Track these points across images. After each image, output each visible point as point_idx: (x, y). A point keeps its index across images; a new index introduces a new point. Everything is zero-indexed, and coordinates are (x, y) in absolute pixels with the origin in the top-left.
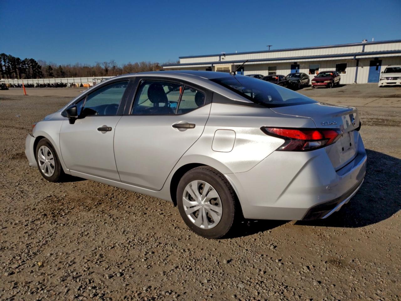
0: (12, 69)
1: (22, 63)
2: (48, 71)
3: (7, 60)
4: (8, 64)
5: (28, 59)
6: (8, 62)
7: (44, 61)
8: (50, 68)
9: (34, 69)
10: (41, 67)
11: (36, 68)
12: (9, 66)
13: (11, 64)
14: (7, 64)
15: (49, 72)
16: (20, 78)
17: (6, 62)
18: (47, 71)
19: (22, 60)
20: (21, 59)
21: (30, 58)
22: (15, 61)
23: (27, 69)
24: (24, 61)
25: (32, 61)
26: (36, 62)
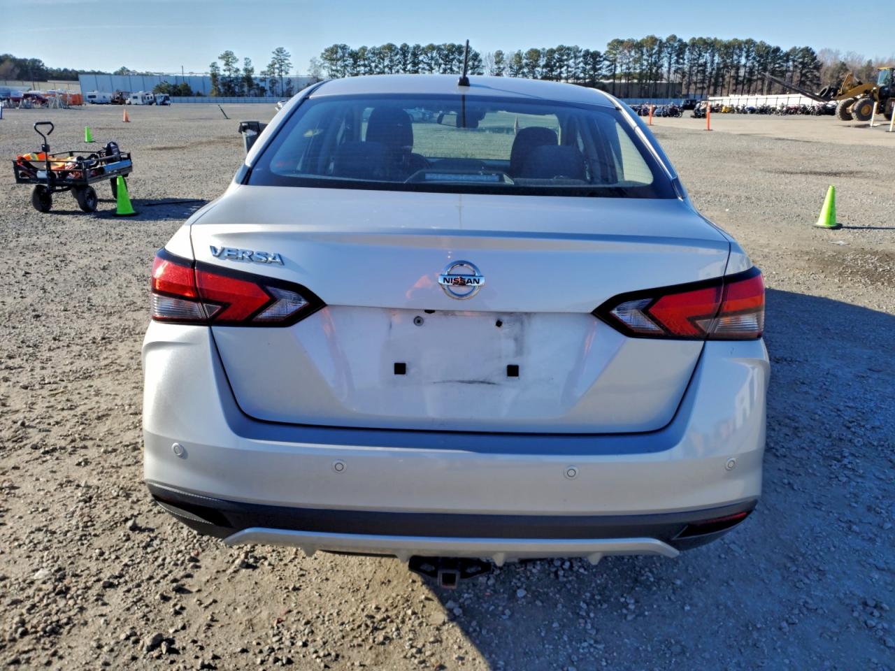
0: (756, 73)
1: (781, 58)
2: (837, 75)
3: (753, 53)
4: (753, 63)
5: (797, 48)
6: (754, 58)
7: (834, 51)
8: (842, 68)
9: (804, 72)
10: (822, 65)
11: (809, 68)
12: (754, 66)
13: (758, 62)
14: (751, 61)
15: (838, 77)
16: (769, 92)
17: (750, 58)
18: (832, 76)
19: (784, 51)
20: (782, 49)
21: (803, 46)
22: (768, 55)
23: (789, 71)
24: (787, 55)
25: (808, 52)
26: (813, 53)
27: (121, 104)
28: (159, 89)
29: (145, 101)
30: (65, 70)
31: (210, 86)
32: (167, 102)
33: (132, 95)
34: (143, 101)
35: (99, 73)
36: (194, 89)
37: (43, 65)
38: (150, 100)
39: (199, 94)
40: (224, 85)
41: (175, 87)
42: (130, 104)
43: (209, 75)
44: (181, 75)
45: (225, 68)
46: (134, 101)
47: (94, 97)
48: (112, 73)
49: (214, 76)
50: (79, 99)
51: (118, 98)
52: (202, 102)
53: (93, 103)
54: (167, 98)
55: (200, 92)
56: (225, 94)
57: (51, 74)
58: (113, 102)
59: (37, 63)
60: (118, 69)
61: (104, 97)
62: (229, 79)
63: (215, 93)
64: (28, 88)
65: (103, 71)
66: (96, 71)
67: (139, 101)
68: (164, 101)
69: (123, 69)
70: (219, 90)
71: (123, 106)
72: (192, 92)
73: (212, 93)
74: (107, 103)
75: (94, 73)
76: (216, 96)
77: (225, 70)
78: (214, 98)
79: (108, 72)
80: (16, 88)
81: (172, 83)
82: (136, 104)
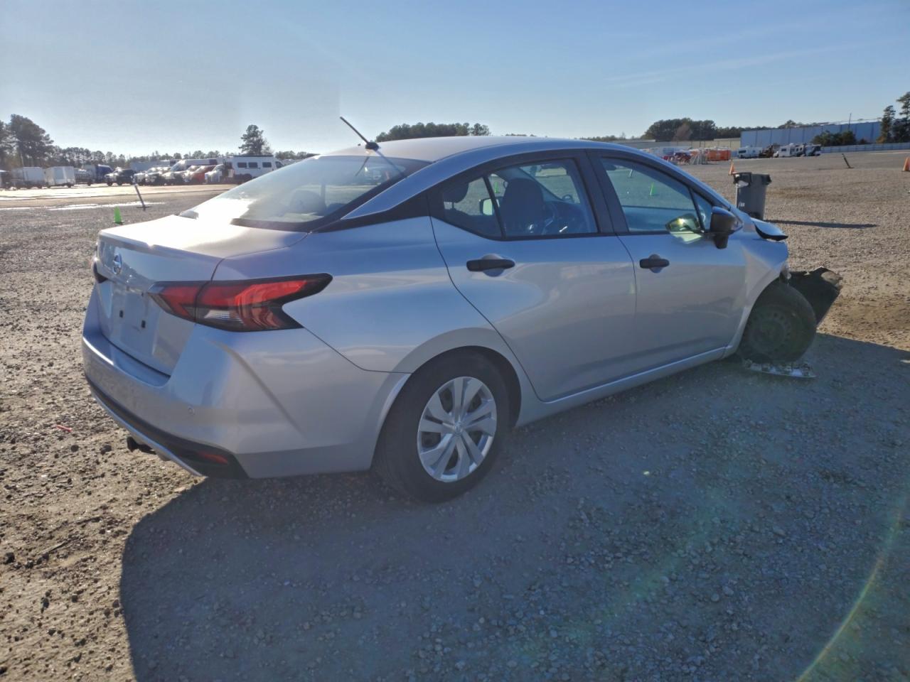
27: (768, 157)
28: (818, 139)
29: (793, 153)
30: (733, 128)
31: (879, 131)
32: (817, 153)
33: (782, 148)
34: (791, 153)
35: (764, 128)
36: (858, 137)
37: (714, 125)
38: (799, 151)
39: (863, 142)
40: (896, 129)
41: (836, 136)
42: (777, 156)
43: (881, 120)
44: (848, 123)
45: (902, 111)
46: (782, 154)
47: (745, 151)
48: (777, 127)
49: (886, 121)
50: (728, 154)
51: (767, 151)
52: (865, 150)
53: (742, 157)
54: (818, 149)
55: (865, 139)
56: (896, 140)
57: (720, 133)
58: (761, 156)
59: (709, 124)
60: (783, 122)
61: (754, 151)
62: (904, 123)
63: (882, 140)
64: (689, 147)
65: (767, 126)
66: (761, 126)
67: (787, 153)
68: (814, 151)
69: (789, 122)
70: (889, 135)
71: (771, 159)
72: (855, 140)
73: (879, 139)
74: (755, 157)
75: (759, 129)
76: (884, 142)
77: (901, 114)
78: (881, 145)
79: (772, 127)
80: (679, 147)
81: (835, 132)
82: (783, 157)
